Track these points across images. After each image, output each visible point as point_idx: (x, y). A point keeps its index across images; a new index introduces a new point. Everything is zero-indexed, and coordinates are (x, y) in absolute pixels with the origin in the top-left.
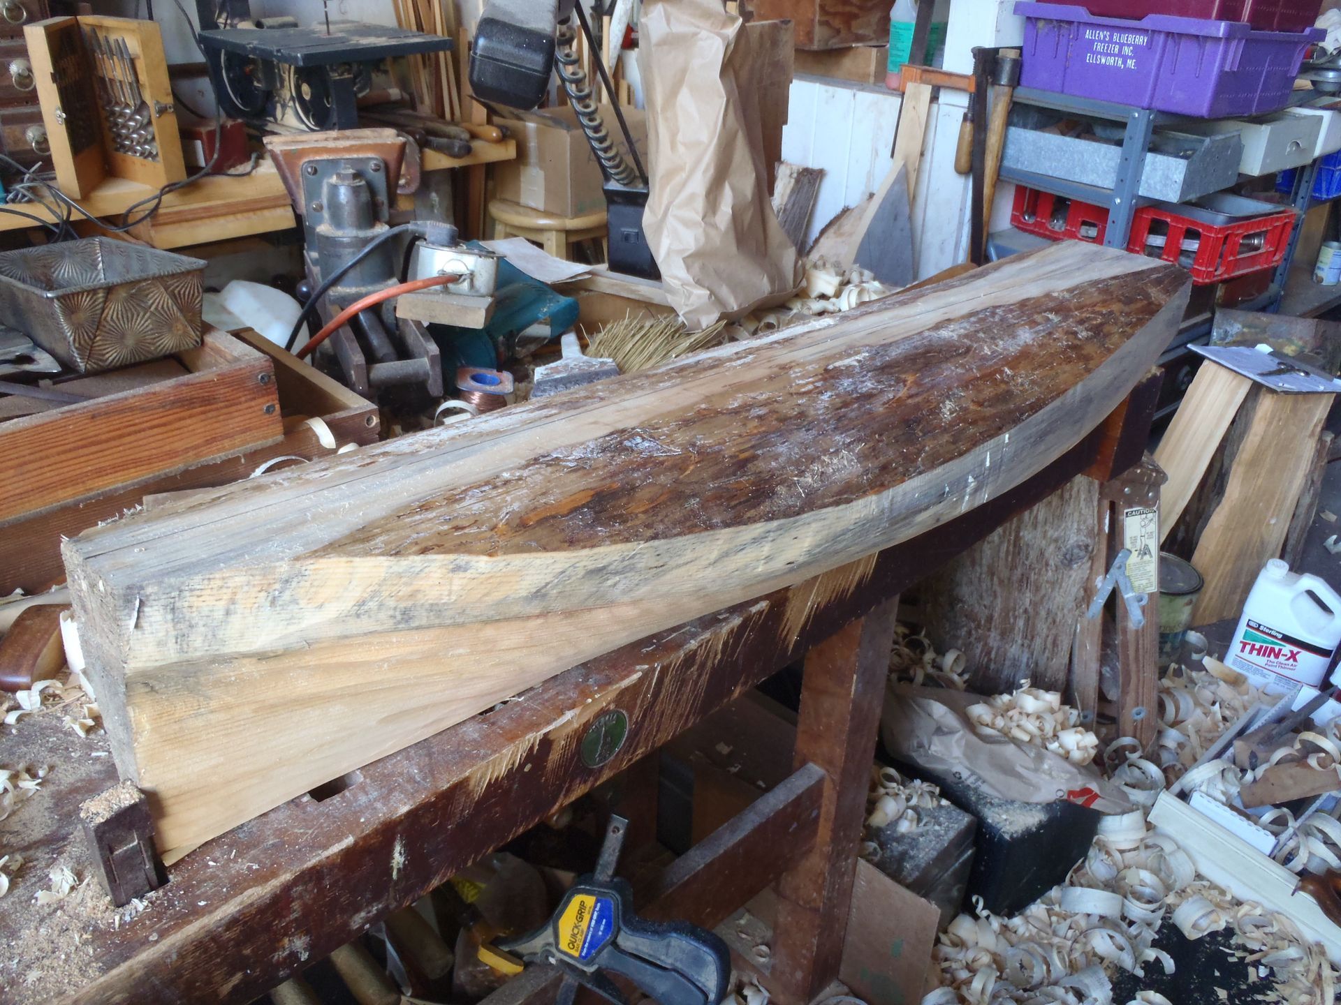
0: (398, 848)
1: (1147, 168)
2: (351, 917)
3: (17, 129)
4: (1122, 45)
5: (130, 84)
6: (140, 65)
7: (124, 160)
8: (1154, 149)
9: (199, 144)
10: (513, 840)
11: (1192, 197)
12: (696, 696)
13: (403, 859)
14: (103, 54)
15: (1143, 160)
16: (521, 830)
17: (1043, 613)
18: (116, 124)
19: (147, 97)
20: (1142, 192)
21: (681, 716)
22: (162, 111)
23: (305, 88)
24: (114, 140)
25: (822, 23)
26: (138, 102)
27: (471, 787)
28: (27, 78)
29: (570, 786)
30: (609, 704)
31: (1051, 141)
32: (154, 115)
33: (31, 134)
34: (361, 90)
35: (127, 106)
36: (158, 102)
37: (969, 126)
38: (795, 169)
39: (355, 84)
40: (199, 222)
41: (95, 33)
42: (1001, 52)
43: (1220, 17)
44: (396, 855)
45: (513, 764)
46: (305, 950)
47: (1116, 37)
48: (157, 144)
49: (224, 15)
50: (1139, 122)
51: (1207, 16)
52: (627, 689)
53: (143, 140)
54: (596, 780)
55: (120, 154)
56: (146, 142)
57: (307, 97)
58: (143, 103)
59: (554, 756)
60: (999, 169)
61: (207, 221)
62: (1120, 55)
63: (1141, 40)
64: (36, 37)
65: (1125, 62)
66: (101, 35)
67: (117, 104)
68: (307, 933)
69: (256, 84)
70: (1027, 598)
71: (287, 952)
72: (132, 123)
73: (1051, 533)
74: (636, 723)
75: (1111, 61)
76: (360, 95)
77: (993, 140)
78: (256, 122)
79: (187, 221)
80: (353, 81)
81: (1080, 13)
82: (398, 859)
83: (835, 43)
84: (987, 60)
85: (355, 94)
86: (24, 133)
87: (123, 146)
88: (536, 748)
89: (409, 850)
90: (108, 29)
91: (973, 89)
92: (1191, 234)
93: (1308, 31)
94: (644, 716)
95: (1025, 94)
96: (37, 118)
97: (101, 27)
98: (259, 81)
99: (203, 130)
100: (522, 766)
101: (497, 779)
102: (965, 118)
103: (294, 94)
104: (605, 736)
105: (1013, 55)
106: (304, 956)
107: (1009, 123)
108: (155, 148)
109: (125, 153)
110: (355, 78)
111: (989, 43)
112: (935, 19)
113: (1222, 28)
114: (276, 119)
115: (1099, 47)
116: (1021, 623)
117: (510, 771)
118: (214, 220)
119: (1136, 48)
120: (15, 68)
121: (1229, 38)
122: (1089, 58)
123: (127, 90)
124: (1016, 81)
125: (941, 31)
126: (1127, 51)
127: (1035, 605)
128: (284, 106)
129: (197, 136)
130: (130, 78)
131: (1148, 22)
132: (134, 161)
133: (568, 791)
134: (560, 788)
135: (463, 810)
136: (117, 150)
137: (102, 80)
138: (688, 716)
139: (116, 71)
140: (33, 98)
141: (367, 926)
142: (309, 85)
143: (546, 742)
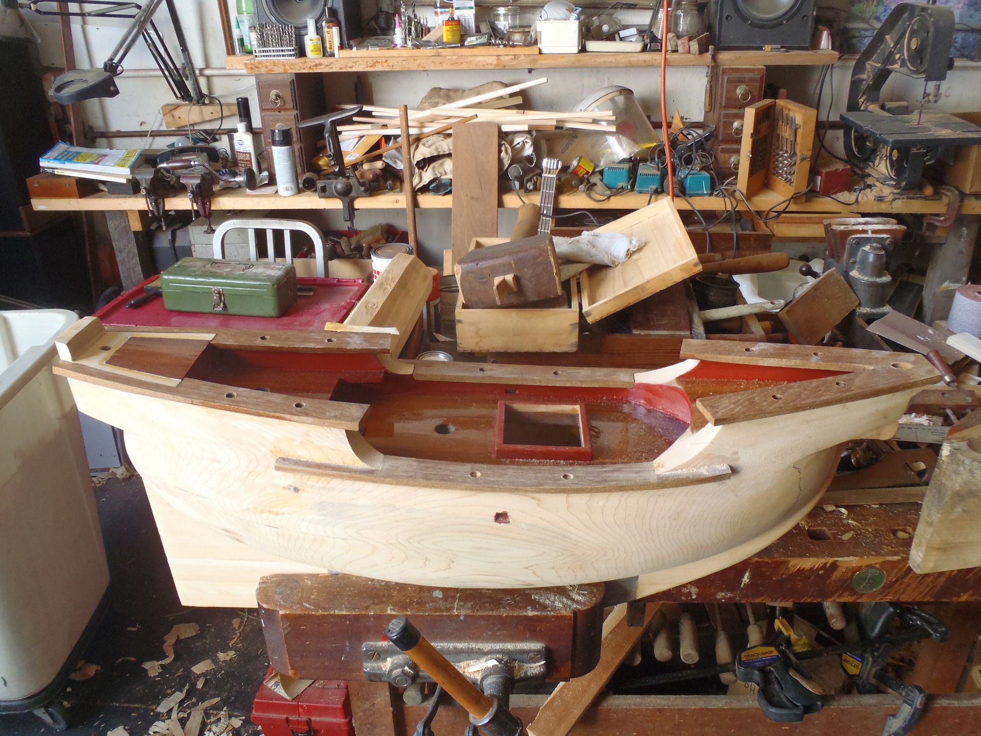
0: (747, 574)
2: (718, 592)
3: (727, 155)
5: (792, 141)
6: (799, 132)
7: (775, 181)
9: (819, 178)
10: (803, 603)
12: (934, 586)
13: (748, 581)
14: (783, 122)
16: (809, 600)
18: (778, 160)
19: (798, 150)
21: (921, 592)
22: (803, 160)
23: (895, 152)
24: (774, 168)
26: (792, 153)
27: (789, 566)
28: (739, 131)
29: (843, 592)
30: (876, 564)
32: (798, 161)
33: (733, 159)
34: (928, 160)
35: (787, 152)
36: (802, 154)
39: (926, 156)
40: (803, 225)
41: (782, 111)
44: (746, 577)
45: (814, 566)
46: (695, 594)
48: (795, 176)
49: (864, 97)
52: (889, 561)
53: (788, 172)
54: (858, 598)
55: (775, 177)
56: (789, 174)
57: (894, 159)
58: (795, 153)
59: (837, 574)
61: (807, 225)
64: (750, 113)
66: (785, 112)
67: (782, 150)
68: (698, 587)
69: (868, 143)
71: (688, 591)
72: (786, 162)
74: (891, 581)
76: (928, 163)
78: (861, 165)
79: (796, 223)
80: (925, 155)
82: (746, 579)
85: (925, 162)
86: (730, 158)
87: (777, 173)
88: (828, 565)
89: (752, 578)
90: (789, 110)
94: (897, 580)
96: (738, 151)
97: (786, 108)
98: (870, 143)
99: (824, 171)
100: (818, 569)
101: (804, 569)
103: (888, 155)
104: (869, 579)
106: (694, 597)
108: (794, 178)
109: (777, 177)
110: (927, 152)
114: (874, 165)
117: (812, 569)
118: (811, 225)
120: (736, 124)
123: (789, 145)
128: (881, 158)
129: (818, 173)
130: (792, 139)
132: (780, 183)
133: (840, 595)
134: (836, 592)
135: (783, 574)
136: (774, 174)
137: (778, 135)
138: (926, 594)
139: (786, 132)
140: (739, 141)
141: (723, 600)
142: (898, 152)
143: (834, 566)
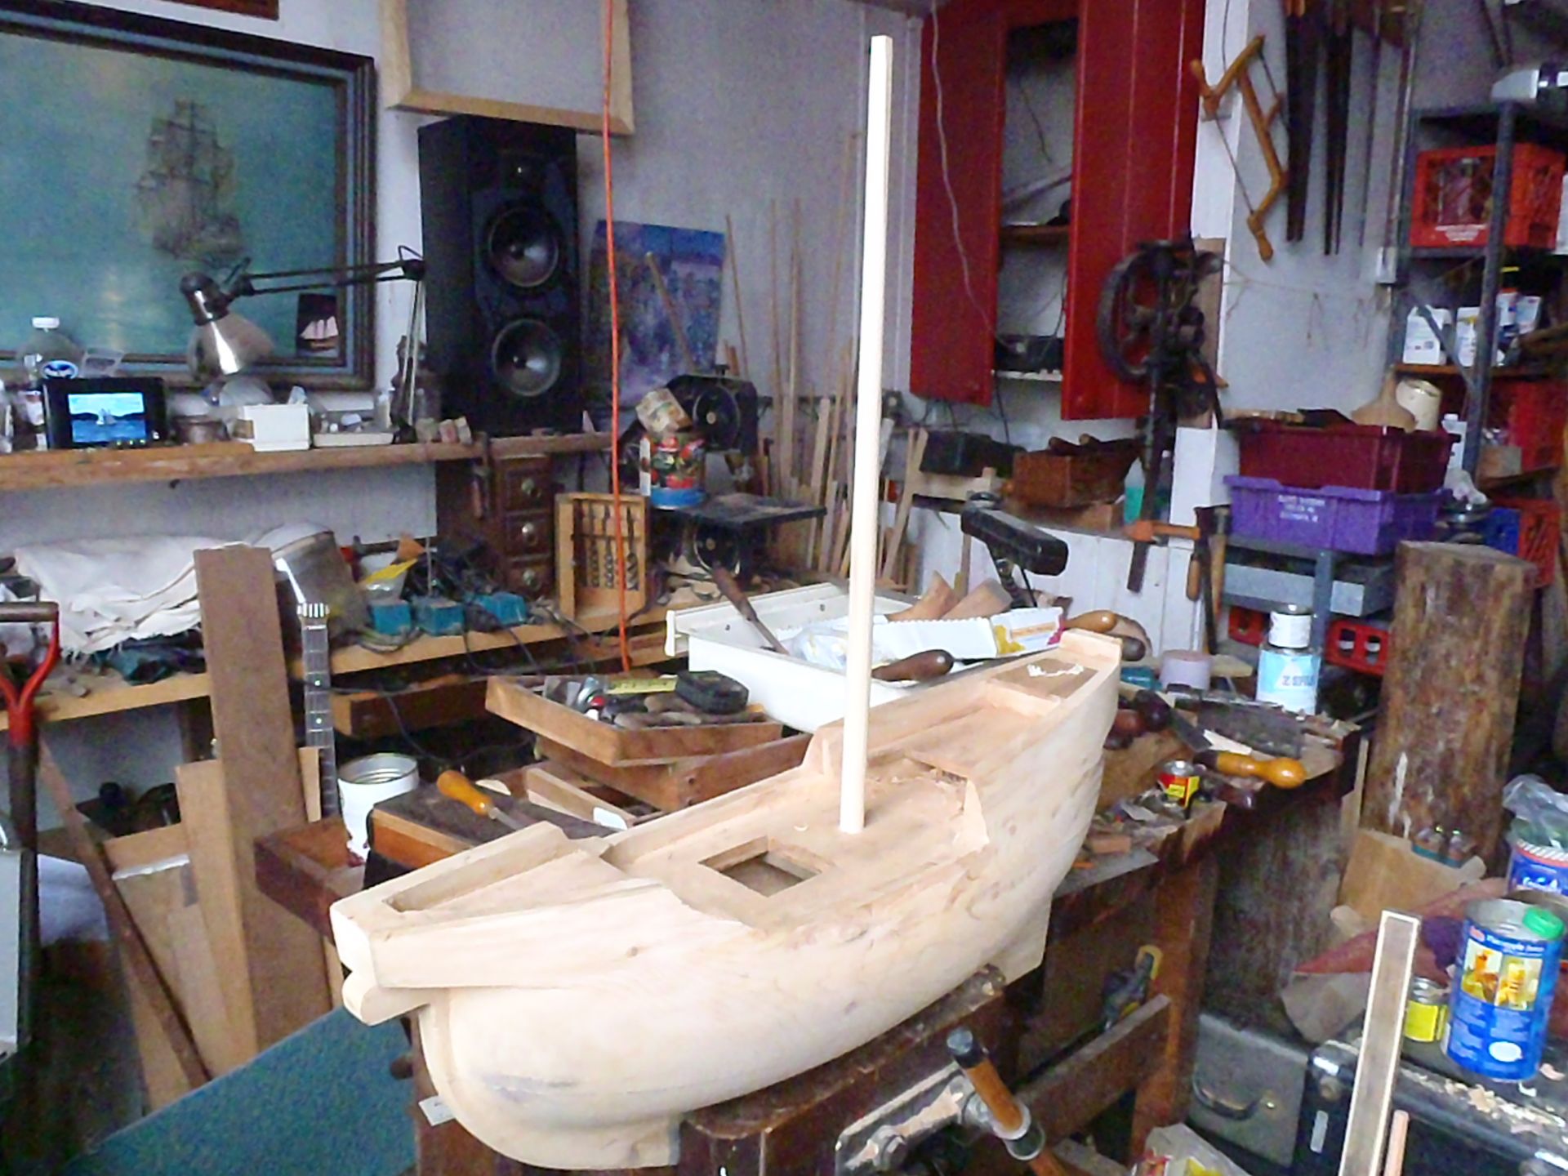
1: (1334, 591)
4: (1307, 506)
8: (1337, 578)
11: (1370, 611)
15: (1331, 587)
17: (1308, 919)
20: (1332, 609)
25: (1073, 488)
31: (1258, 573)
37: (1195, 563)
38: (1051, 598)
42: (1217, 511)
43: (1377, 488)
47: (1302, 500)
50: (1325, 558)
51: (1367, 487)
60: (1222, 595)
62: (1306, 513)
63: (1321, 503)
65: (1310, 518)
70: (1294, 907)
73: (1311, 852)
75: (1298, 517)
77: (1215, 574)
81: (1276, 484)
83: (1080, 502)
84: (1206, 516)
91: (1197, 536)
92: (1374, 640)
93: (1439, 491)
95: (1237, 540)
102: (1192, 558)
105: (1225, 512)
107: (1227, 560)
111: (1206, 504)
112: (1162, 483)
113: (1377, 495)
115: (1290, 507)
116: (1291, 927)
119: (1317, 508)
121: (1384, 501)
122: (1283, 515)
124: (1228, 531)
125: (1166, 495)
126: (1311, 510)
127: (1302, 910)
131: (1322, 491)
